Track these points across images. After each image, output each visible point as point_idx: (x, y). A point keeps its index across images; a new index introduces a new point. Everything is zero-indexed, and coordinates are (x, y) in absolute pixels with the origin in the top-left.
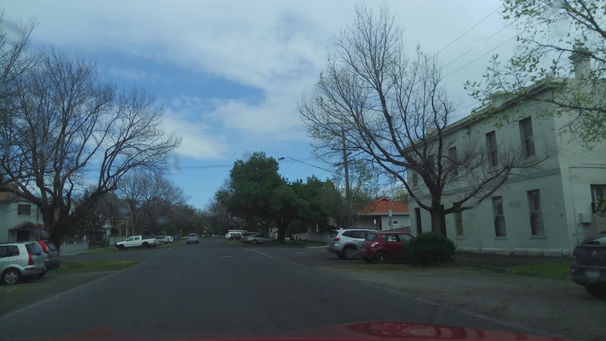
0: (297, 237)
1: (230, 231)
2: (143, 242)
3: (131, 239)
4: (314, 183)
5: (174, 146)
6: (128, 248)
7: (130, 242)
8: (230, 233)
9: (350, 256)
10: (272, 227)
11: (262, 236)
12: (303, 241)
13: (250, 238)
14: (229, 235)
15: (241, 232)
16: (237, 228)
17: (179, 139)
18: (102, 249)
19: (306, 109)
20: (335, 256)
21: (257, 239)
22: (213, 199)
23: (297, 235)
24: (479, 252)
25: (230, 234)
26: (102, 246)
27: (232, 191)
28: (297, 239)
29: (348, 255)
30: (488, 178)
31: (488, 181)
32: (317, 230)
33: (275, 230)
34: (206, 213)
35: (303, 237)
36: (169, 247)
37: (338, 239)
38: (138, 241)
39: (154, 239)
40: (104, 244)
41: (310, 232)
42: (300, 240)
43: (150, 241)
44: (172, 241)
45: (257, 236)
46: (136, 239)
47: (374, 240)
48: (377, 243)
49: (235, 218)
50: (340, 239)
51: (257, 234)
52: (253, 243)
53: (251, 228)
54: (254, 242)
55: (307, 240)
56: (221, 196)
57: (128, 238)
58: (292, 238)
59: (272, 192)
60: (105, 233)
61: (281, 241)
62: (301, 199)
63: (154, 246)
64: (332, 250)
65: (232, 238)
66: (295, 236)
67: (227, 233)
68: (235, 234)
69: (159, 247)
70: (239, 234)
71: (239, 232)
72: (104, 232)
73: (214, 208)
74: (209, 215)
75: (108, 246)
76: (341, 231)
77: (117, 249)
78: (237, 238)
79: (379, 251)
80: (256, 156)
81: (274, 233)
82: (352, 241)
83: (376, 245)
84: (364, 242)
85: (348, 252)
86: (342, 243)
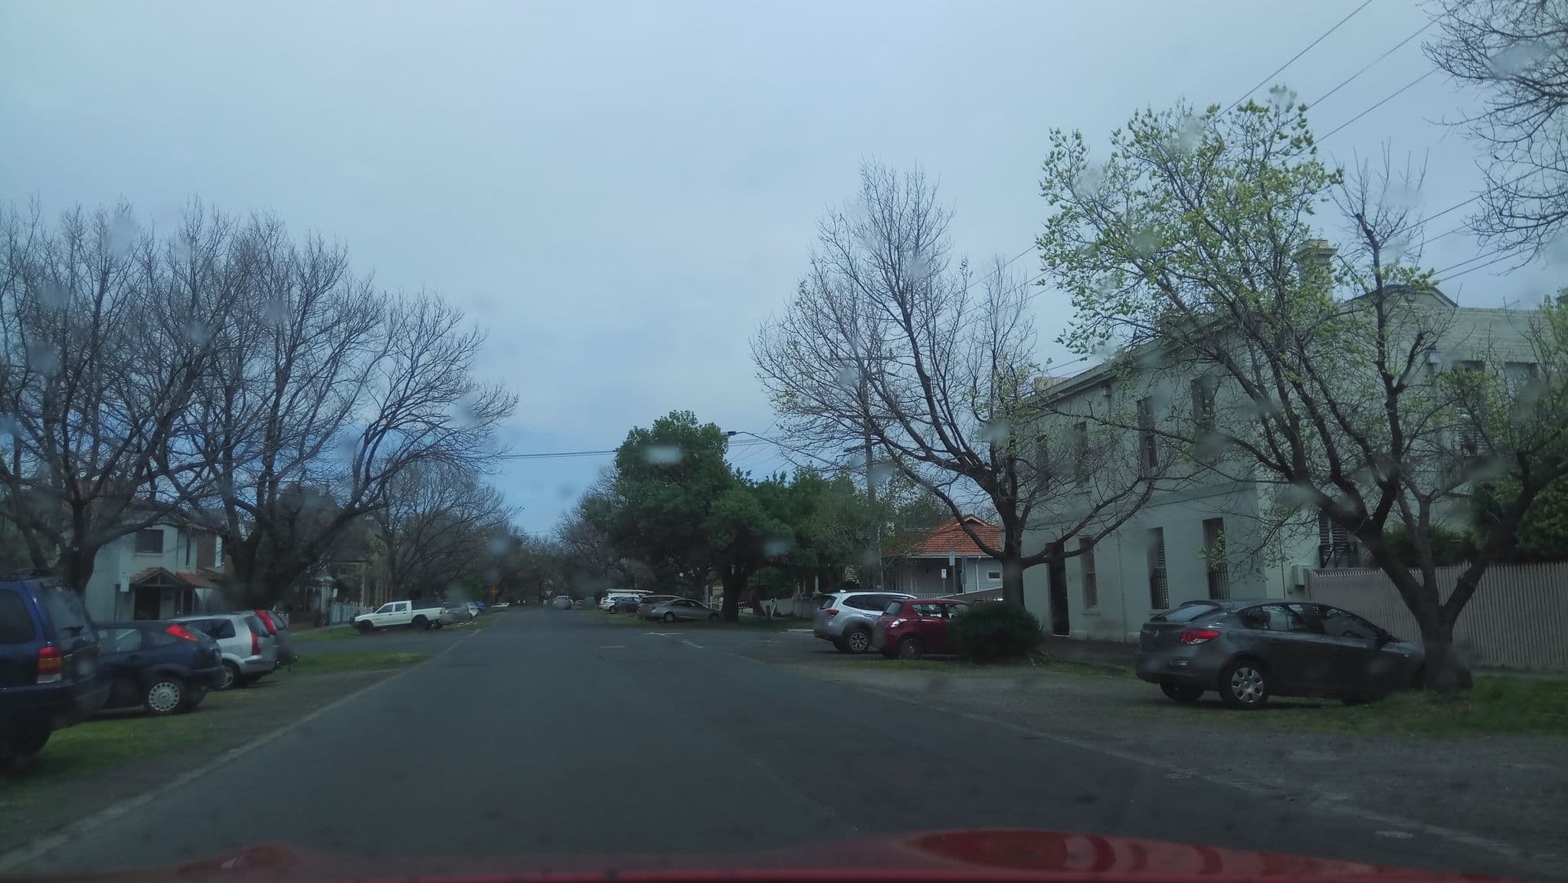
0: (768, 607)
1: (611, 593)
2: (415, 615)
3: (388, 610)
4: (809, 484)
5: (499, 414)
6: (379, 629)
7: (385, 616)
8: (610, 596)
9: (858, 646)
10: (711, 583)
11: (687, 604)
12: (783, 616)
13: (660, 609)
14: (608, 602)
15: (637, 593)
16: (628, 583)
17: (511, 399)
18: (317, 630)
19: (768, 359)
20: (830, 646)
21: (676, 610)
22: (571, 515)
23: (769, 602)
24: (1122, 640)
25: (612, 599)
26: (317, 625)
27: (619, 502)
28: (769, 613)
29: (854, 644)
30: (1105, 499)
31: (1106, 504)
32: (817, 592)
33: (718, 590)
34: (553, 545)
35: (784, 606)
36: (472, 627)
37: (835, 613)
38: (404, 612)
39: (440, 608)
40: (320, 620)
41: (799, 596)
42: (777, 614)
43: (432, 613)
44: (474, 613)
45: (676, 604)
46: (398, 608)
47: (898, 615)
48: (902, 620)
49: (623, 561)
50: (838, 611)
51: (677, 598)
52: (666, 621)
53: (661, 585)
54: (670, 618)
55: (791, 615)
56: (593, 510)
57: (380, 606)
58: (758, 610)
59: (709, 503)
60: (318, 593)
61: (729, 617)
62: (776, 521)
63: (438, 625)
64: (822, 634)
65: (614, 609)
66: (764, 604)
67: (606, 595)
68: (624, 599)
69: (449, 626)
70: (633, 598)
71: (632, 593)
72: (316, 590)
73: (572, 535)
74: (561, 550)
75: (328, 623)
76: (843, 595)
77: (357, 632)
78: (629, 607)
79: (908, 635)
80: (675, 421)
81: (715, 597)
82: (862, 616)
83: (901, 624)
84: (880, 617)
85: (854, 639)
86: (842, 620)
